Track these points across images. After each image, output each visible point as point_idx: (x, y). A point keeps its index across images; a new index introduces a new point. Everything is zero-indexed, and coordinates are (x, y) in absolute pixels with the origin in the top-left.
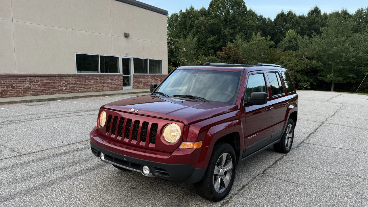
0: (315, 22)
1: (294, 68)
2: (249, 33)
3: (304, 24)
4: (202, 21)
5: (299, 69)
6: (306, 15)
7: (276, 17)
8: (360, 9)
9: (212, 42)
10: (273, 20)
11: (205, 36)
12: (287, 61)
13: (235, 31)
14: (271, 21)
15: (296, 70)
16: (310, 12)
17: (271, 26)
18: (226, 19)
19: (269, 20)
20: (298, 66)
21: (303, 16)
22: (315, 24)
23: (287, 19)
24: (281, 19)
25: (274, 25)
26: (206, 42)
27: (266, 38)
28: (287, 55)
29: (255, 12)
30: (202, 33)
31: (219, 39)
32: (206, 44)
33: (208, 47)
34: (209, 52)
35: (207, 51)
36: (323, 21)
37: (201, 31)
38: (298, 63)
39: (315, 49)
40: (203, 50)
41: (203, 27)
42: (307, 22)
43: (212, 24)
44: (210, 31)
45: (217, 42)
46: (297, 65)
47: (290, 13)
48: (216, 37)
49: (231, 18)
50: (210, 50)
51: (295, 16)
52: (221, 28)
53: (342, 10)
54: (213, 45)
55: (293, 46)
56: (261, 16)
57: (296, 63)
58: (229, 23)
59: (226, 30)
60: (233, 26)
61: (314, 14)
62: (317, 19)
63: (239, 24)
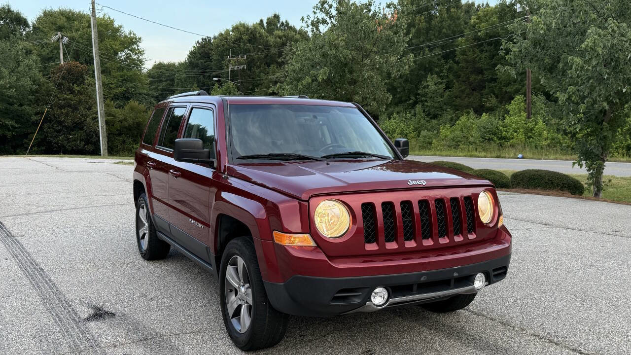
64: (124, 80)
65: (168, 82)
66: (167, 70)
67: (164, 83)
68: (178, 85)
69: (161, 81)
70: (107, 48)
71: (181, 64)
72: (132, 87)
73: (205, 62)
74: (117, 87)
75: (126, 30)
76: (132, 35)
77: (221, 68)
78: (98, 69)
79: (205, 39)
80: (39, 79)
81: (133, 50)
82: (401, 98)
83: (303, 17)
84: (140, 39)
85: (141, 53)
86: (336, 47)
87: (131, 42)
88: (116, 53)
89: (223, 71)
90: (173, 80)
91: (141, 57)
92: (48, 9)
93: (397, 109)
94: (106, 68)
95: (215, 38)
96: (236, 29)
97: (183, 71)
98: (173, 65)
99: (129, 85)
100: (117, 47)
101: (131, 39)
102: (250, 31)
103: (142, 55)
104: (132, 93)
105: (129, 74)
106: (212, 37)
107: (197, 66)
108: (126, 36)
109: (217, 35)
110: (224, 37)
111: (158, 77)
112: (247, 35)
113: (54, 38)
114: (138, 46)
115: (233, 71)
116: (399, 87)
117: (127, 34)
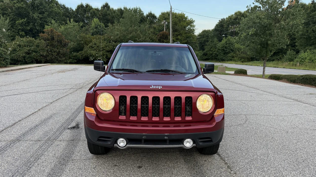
0: (107, 14)
1: (105, 49)
2: (57, 19)
3: (100, 15)
4: (8, 4)
5: (109, 49)
6: (100, 8)
7: (77, 8)
8: (136, 8)
9: (21, 24)
10: (74, 10)
11: (13, 18)
12: (98, 43)
13: (44, 16)
14: (73, 10)
15: (106, 50)
16: (103, 6)
17: (74, 14)
18: (33, 5)
19: (71, 9)
20: (108, 47)
21: (98, 8)
22: (108, 16)
23: (87, 10)
24: (81, 10)
25: (76, 14)
26: (15, 24)
27: (79, 24)
28: (97, 38)
29: (58, 1)
30: (9, 15)
31: (28, 23)
32: (15, 26)
33: (18, 29)
34: (20, 34)
35: (17, 33)
36: (113, 14)
37: (7, 13)
38: (107, 45)
39: (117, 35)
40: (13, 32)
41: (9, 9)
42: (101, 14)
43: (19, 7)
44: (18, 14)
45: (27, 25)
46: (106, 46)
47: (87, 6)
48: (25, 20)
49: (39, 5)
50: (21, 31)
51: (92, 8)
52: (29, 13)
53: (124, 7)
54: (23, 27)
55: (99, 32)
56: (64, 6)
57: (106, 45)
58: (36, 8)
59: (34, 15)
60: (41, 11)
61: (106, 8)
62: (108, 12)
63: (46, 10)
64: (187, 37)
65: (207, 37)
66: (207, 33)
67: (205, 38)
68: (210, 38)
69: (204, 37)
70: (181, 26)
71: (212, 30)
72: (189, 40)
73: (221, 29)
74: (184, 40)
75: (189, 18)
76: (191, 20)
77: (228, 31)
78: (171, 34)
79: (222, 19)
80: (153, 38)
81: (191, 26)
82: (313, 42)
83: (248, 6)
84: (194, 21)
85: (194, 26)
86: (260, 19)
87: (191, 22)
88: (185, 27)
89: (228, 32)
90: (208, 37)
91: (194, 28)
92: (163, 12)
93: (310, 48)
94: (180, 33)
95: (227, 18)
96: (236, 14)
97: (213, 33)
98: (210, 30)
99: (188, 39)
100: (185, 25)
101: (191, 21)
102: (242, 14)
103: (194, 27)
104: (189, 43)
105: (189, 35)
106: (226, 18)
107: (218, 30)
108: (189, 20)
109: (227, 17)
110: (230, 18)
111: (203, 36)
112: (240, 16)
113: (163, 23)
114: (193, 24)
115: (232, 32)
116: (312, 37)
117: (190, 20)
